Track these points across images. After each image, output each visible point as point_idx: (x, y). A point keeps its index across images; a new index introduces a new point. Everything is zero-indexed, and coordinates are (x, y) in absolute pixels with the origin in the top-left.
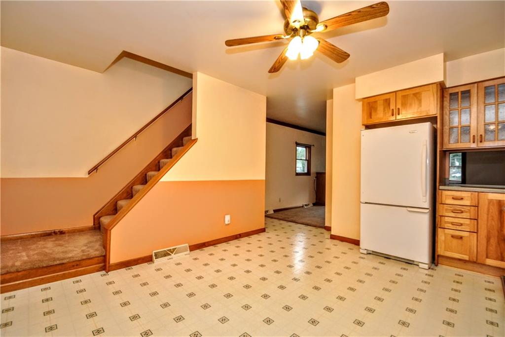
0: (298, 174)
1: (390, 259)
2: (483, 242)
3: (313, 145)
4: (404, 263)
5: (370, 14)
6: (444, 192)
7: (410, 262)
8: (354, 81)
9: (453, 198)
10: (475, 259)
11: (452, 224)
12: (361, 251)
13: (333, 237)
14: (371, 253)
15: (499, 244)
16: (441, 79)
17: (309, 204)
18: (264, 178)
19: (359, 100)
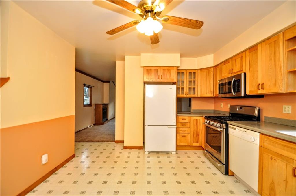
0: (85, 106)
1: (159, 153)
2: (192, 136)
3: (94, 87)
4: (165, 154)
5: (192, 25)
6: (179, 117)
7: (167, 153)
8: (140, 55)
9: (182, 119)
10: (189, 145)
11: (182, 131)
12: (146, 153)
13: (125, 148)
14: (150, 152)
15: (196, 136)
16: (178, 65)
17: (91, 126)
18: (74, 114)
19: (142, 67)
